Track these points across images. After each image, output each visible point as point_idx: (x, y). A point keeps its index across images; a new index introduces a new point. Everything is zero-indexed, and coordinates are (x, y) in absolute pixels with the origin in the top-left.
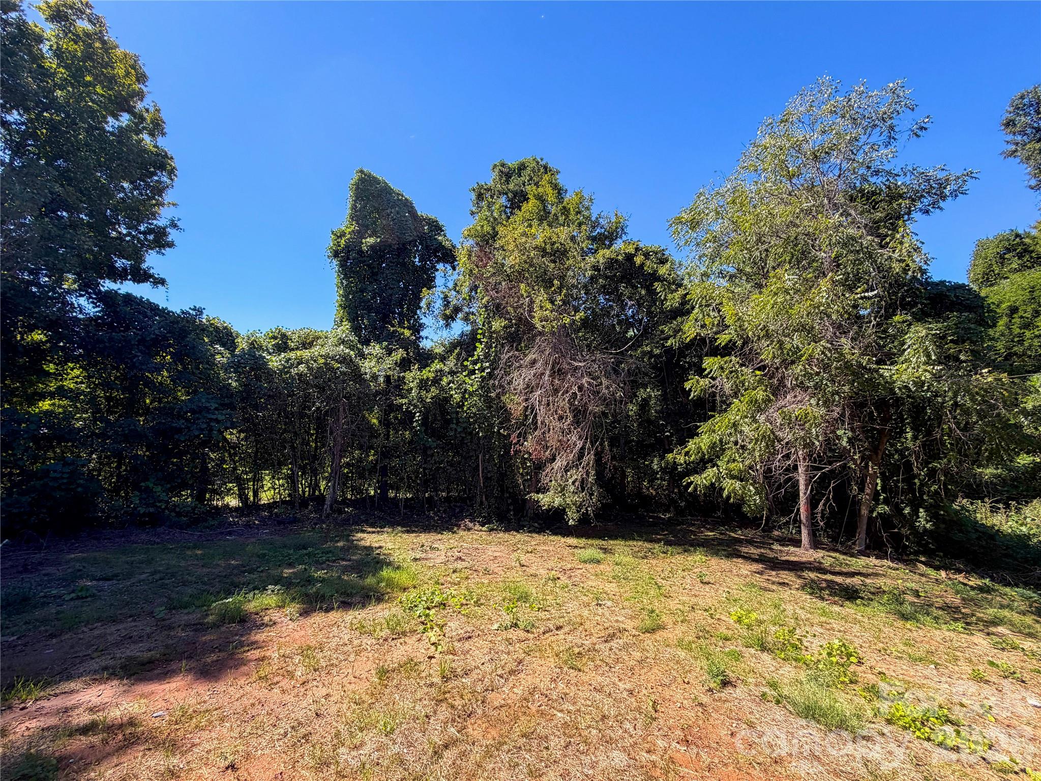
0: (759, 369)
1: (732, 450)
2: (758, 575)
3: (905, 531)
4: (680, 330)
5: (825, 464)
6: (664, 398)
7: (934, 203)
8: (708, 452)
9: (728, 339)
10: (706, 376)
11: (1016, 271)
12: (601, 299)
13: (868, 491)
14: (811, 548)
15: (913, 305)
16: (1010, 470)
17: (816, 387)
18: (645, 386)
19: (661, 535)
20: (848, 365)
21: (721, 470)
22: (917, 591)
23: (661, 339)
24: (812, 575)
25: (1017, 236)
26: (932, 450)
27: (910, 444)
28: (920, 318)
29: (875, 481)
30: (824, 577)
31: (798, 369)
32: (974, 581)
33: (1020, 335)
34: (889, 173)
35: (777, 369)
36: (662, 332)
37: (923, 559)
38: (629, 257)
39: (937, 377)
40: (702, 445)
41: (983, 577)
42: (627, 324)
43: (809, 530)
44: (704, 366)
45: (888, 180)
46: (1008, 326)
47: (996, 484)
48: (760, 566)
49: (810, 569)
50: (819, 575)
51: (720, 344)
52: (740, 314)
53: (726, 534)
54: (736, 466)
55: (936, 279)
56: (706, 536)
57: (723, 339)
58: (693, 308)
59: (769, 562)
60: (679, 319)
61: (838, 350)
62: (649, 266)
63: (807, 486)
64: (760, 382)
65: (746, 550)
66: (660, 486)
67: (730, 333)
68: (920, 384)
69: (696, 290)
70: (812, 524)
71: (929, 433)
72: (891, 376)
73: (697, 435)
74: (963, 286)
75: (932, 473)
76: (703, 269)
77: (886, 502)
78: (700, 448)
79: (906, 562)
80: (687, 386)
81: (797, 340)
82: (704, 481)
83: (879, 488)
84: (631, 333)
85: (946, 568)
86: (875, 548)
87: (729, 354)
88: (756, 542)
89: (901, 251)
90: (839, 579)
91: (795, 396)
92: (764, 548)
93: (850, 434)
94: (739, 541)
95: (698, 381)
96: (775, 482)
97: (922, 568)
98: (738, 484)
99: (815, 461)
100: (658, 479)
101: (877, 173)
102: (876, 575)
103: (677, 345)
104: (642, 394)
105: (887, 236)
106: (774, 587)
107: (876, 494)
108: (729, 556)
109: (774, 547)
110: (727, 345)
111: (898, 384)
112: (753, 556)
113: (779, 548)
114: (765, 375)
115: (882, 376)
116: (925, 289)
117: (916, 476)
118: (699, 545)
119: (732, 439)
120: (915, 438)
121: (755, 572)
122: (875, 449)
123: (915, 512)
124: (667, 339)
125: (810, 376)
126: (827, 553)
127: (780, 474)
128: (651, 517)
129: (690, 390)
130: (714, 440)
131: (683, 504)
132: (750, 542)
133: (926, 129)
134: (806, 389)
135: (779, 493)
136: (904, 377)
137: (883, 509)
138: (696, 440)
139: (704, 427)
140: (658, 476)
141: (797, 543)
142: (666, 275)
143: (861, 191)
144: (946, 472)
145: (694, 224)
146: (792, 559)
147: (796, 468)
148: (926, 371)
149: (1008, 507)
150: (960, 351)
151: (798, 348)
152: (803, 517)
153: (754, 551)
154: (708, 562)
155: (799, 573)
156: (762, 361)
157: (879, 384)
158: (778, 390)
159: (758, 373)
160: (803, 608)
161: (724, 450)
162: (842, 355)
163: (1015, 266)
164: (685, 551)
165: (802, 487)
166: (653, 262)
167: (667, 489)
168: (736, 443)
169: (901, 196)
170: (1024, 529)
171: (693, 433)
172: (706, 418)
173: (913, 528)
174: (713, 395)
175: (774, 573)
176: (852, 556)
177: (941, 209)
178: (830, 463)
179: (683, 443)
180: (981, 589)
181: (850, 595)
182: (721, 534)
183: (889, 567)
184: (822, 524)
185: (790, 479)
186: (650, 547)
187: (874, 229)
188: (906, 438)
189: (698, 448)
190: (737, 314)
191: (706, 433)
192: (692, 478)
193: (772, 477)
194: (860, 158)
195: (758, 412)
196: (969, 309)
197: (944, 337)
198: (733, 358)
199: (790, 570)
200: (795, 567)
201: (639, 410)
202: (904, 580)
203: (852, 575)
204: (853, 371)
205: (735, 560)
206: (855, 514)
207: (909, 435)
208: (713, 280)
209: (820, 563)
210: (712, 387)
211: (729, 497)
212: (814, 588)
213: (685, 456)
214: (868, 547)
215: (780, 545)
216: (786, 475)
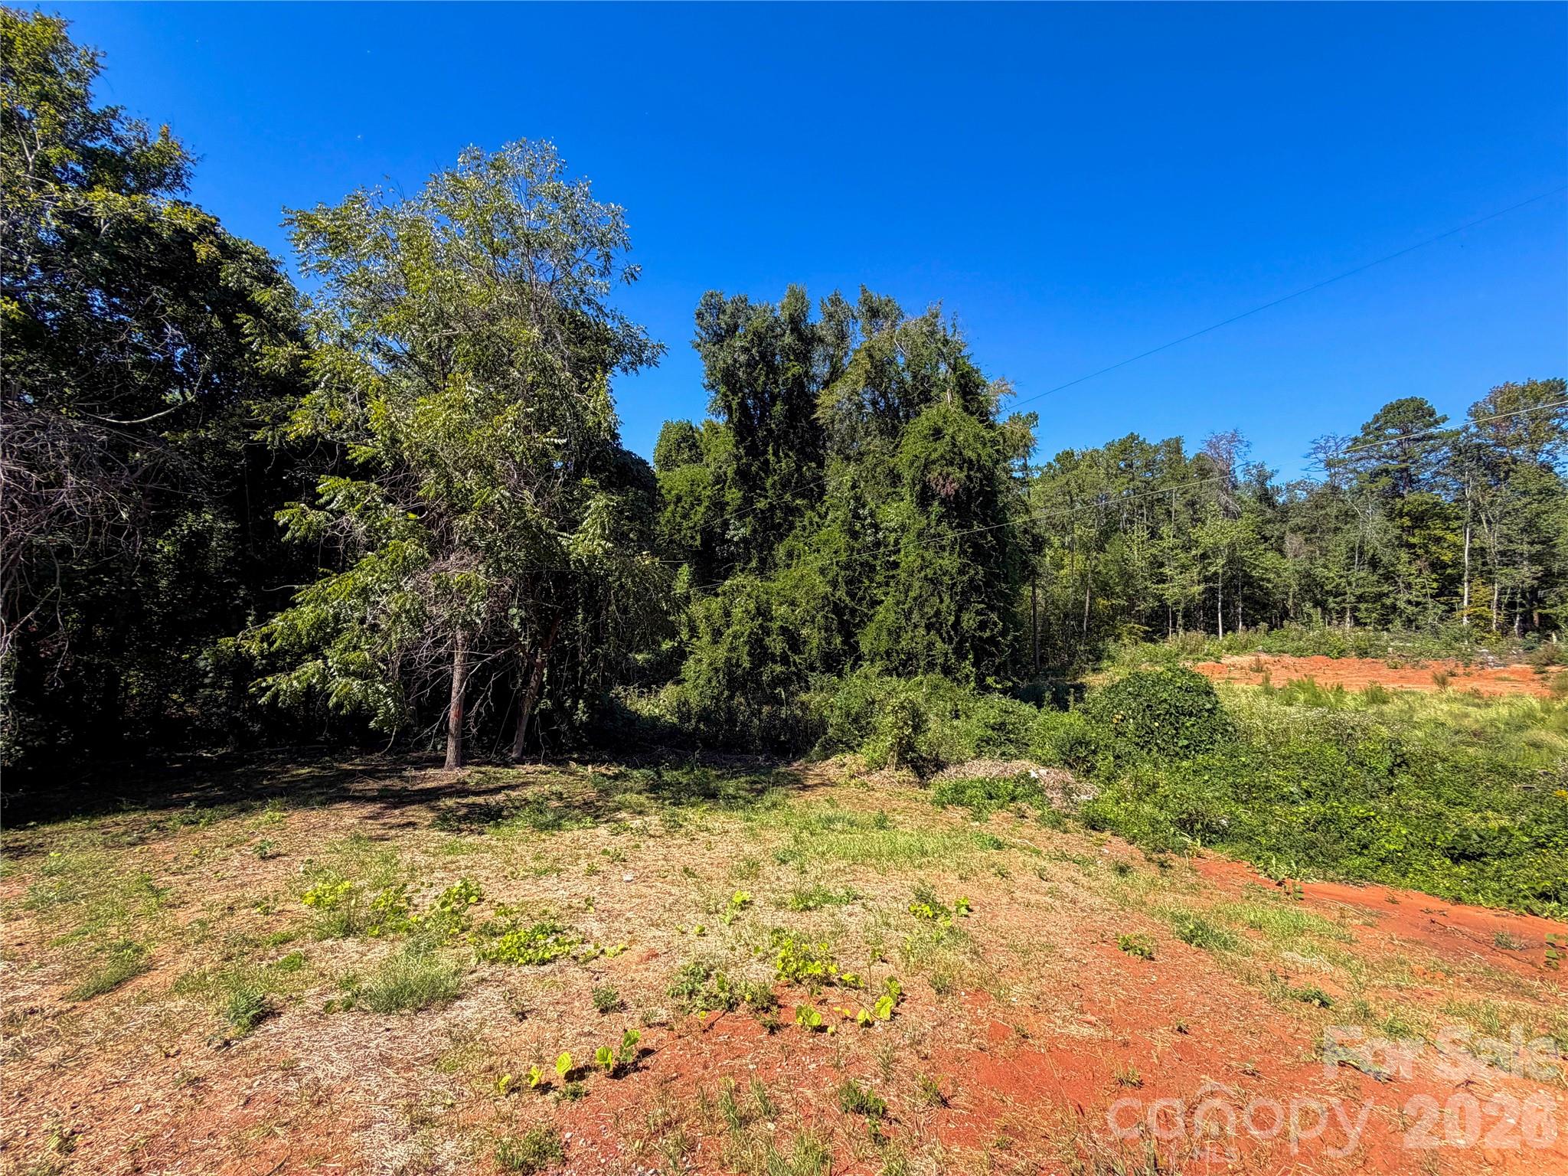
0: (414, 511)
1: (353, 631)
2: (370, 821)
3: (564, 727)
4: (286, 419)
5: (488, 652)
6: (239, 537)
7: (633, 363)
8: (308, 634)
9: (370, 454)
10: (321, 508)
11: (685, 462)
12: (97, 300)
13: (533, 684)
14: (456, 766)
15: (601, 470)
16: (658, 655)
17: (489, 548)
18: (197, 508)
19: (197, 790)
20: (527, 526)
21: (330, 664)
22: (561, 794)
23: (245, 426)
24: (450, 802)
25: (691, 428)
26: (597, 635)
27: (580, 629)
28: (606, 486)
29: (542, 671)
30: (465, 801)
31: (466, 521)
32: (614, 770)
33: (680, 525)
34: (600, 309)
35: (441, 515)
36: (249, 411)
37: (575, 756)
38: (184, 239)
39: (607, 553)
40: (299, 622)
41: (620, 765)
42: (166, 376)
43: (457, 742)
44: (320, 489)
45: (598, 316)
46: (673, 513)
47: (646, 669)
48: (377, 807)
49: (450, 795)
50: (458, 800)
51: (355, 459)
52: (393, 419)
53: (331, 768)
54: (358, 657)
55: (625, 448)
56: (293, 776)
57: (360, 453)
58: (315, 385)
59: (393, 797)
60: (289, 399)
61: (517, 502)
62: (230, 275)
63: (462, 681)
64: (412, 530)
65: (360, 787)
66: (211, 700)
67: (375, 447)
68: (592, 558)
69: (325, 358)
70: (463, 732)
71: (597, 616)
72: (568, 546)
73: (293, 605)
74: (644, 463)
75: (595, 659)
76: (347, 327)
77: (550, 695)
78: (293, 627)
79: (558, 763)
80: (281, 518)
81: (472, 480)
82: (295, 683)
83: (545, 679)
84: (173, 395)
85: (593, 762)
86: (531, 753)
87: (369, 480)
88: (380, 771)
89: (596, 402)
90: (480, 800)
91: (462, 558)
92: (390, 777)
93: (523, 614)
94: (351, 775)
95: (304, 514)
96: (419, 679)
97: (573, 765)
98: (356, 684)
99: (477, 645)
100: (205, 686)
101: (589, 302)
102: (526, 784)
103: (277, 443)
104: (190, 523)
105: (586, 380)
106: (393, 832)
107: (542, 686)
108: (328, 801)
109: (407, 774)
110: (367, 462)
111: (573, 556)
112: (370, 794)
113: (414, 773)
114: (421, 521)
115: (560, 544)
116: (615, 455)
117: (581, 663)
118: (273, 795)
119: (357, 615)
120: (585, 620)
121: (366, 818)
122: (546, 631)
123: (575, 703)
124: (257, 426)
125: (482, 532)
126: (477, 769)
127: (427, 668)
128: (178, 760)
129: (286, 527)
130: (324, 615)
131: (257, 728)
132: (372, 773)
133: (636, 279)
134: (474, 549)
135: (423, 695)
136: (580, 550)
137: (546, 704)
138: (291, 613)
139: (305, 593)
140: (207, 681)
141: (439, 762)
142: (269, 308)
143: (573, 316)
144: (605, 656)
145: (338, 243)
146: (429, 785)
147: (451, 656)
148: (599, 545)
149: (650, 692)
150: (631, 530)
151: (470, 491)
152: (452, 725)
153: (373, 785)
154: (285, 820)
155: (433, 804)
156: (419, 499)
157: (555, 554)
158: (440, 546)
159: (411, 516)
160: (426, 852)
161: (339, 632)
162: (522, 511)
163: (685, 456)
164: (243, 810)
165: (456, 684)
166: (244, 270)
167: (225, 704)
168: (362, 621)
169: (607, 341)
170: (657, 711)
171: (286, 602)
172: (312, 578)
173: (571, 723)
174: (334, 540)
175: (397, 812)
176: (507, 765)
177: (637, 373)
178: (494, 650)
179: (262, 619)
180: (616, 777)
181: (492, 816)
182: (324, 768)
183: (542, 772)
184: (474, 730)
185: (440, 673)
186: (158, 818)
187: (578, 366)
188: (577, 621)
189: (290, 627)
190: (388, 417)
191: (308, 603)
192: (270, 680)
193: (413, 671)
194: (575, 274)
195: (405, 574)
196: (645, 488)
197: (621, 512)
198: (373, 485)
199: (421, 802)
200: (428, 797)
201: (181, 553)
202: (552, 784)
203: (497, 790)
204: (532, 534)
205: (337, 806)
206: (517, 713)
207: (580, 617)
208: (359, 352)
209: (465, 783)
210: (334, 527)
211: (339, 706)
212: (445, 821)
213: (262, 641)
214: (524, 752)
215: (416, 769)
216: (435, 668)
